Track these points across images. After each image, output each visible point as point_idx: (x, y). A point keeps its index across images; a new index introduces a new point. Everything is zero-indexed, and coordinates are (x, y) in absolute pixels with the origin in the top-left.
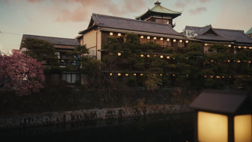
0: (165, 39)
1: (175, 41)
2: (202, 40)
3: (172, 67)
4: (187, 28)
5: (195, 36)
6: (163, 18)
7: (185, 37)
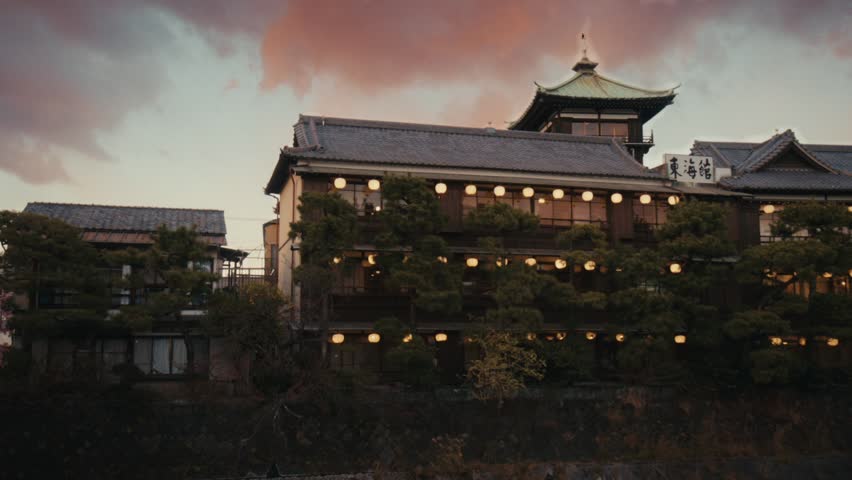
0: (573, 193)
1: (617, 198)
2: (746, 190)
3: (588, 305)
4: (700, 148)
5: (718, 179)
6: (603, 117)
7: (669, 185)
